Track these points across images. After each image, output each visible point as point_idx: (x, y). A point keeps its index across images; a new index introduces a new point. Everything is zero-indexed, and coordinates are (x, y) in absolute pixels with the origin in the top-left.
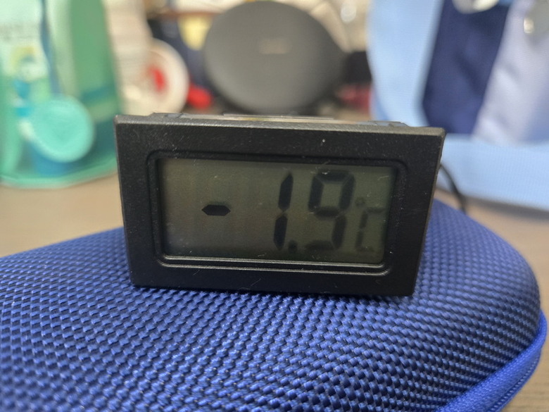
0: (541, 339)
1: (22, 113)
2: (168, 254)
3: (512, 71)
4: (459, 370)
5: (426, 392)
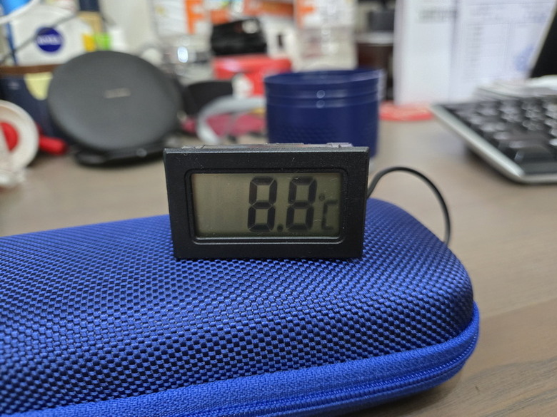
2: (199, 236)
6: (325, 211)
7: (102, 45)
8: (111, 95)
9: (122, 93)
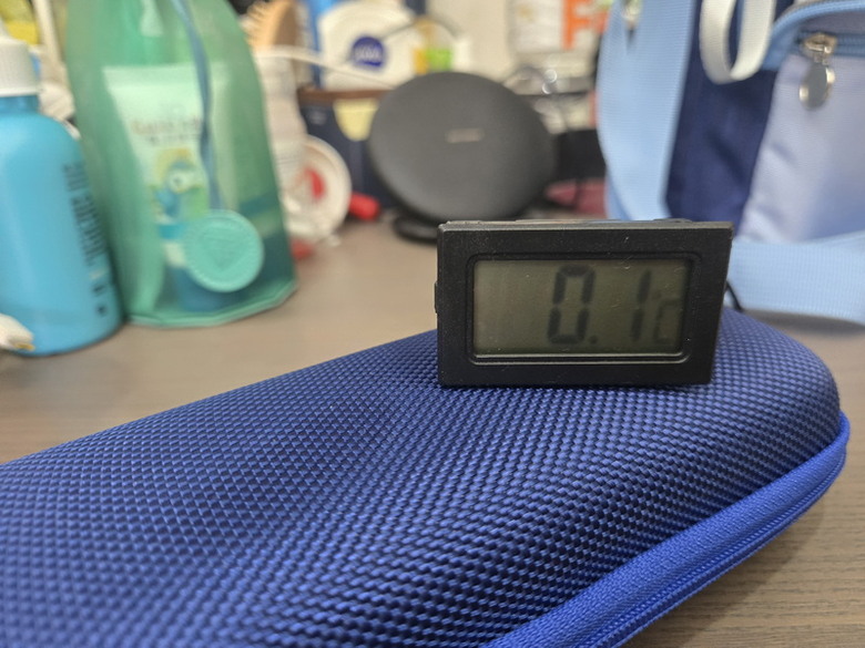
0: (844, 435)
1: (166, 233)
2: (477, 353)
3: (782, 151)
4: (762, 457)
5: (732, 474)
6: (660, 315)
7: (438, 64)
8: (455, 137)
9: (472, 136)
